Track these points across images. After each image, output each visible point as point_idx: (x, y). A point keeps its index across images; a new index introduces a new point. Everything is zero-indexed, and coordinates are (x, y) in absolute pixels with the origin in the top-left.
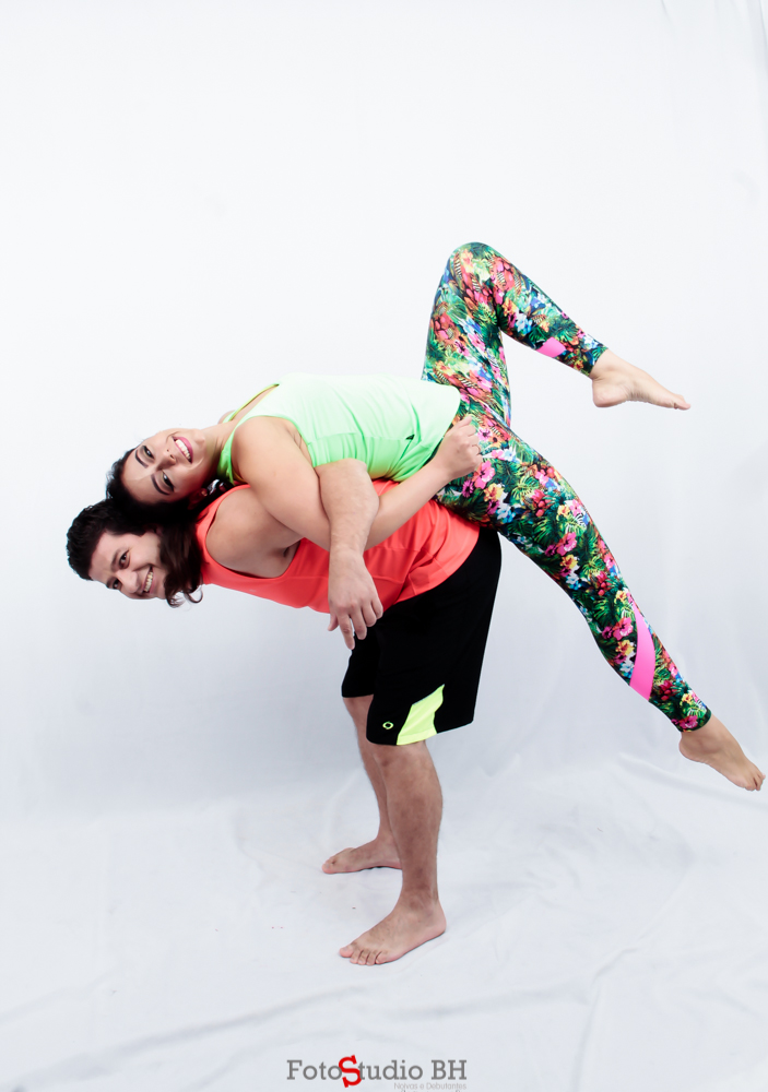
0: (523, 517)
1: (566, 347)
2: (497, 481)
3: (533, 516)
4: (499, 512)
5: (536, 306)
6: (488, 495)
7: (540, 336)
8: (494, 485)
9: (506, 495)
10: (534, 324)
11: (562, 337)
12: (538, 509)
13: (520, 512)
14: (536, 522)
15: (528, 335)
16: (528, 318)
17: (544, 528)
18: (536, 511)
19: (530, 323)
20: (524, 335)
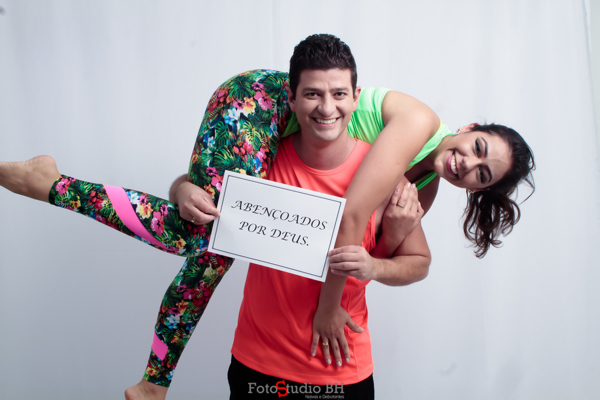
0: (230, 134)
1: (164, 360)
2: (258, 109)
3: (233, 143)
4: (234, 109)
5: (187, 328)
6: (248, 100)
7: (168, 337)
8: (254, 107)
9: (246, 115)
10: (175, 330)
11: (170, 355)
12: (239, 147)
13: (233, 129)
14: (229, 148)
15: (166, 327)
16: (178, 325)
17: (227, 157)
18: (237, 146)
19: (175, 327)
20: (165, 323)
